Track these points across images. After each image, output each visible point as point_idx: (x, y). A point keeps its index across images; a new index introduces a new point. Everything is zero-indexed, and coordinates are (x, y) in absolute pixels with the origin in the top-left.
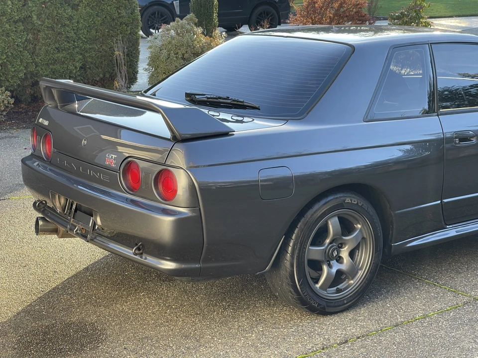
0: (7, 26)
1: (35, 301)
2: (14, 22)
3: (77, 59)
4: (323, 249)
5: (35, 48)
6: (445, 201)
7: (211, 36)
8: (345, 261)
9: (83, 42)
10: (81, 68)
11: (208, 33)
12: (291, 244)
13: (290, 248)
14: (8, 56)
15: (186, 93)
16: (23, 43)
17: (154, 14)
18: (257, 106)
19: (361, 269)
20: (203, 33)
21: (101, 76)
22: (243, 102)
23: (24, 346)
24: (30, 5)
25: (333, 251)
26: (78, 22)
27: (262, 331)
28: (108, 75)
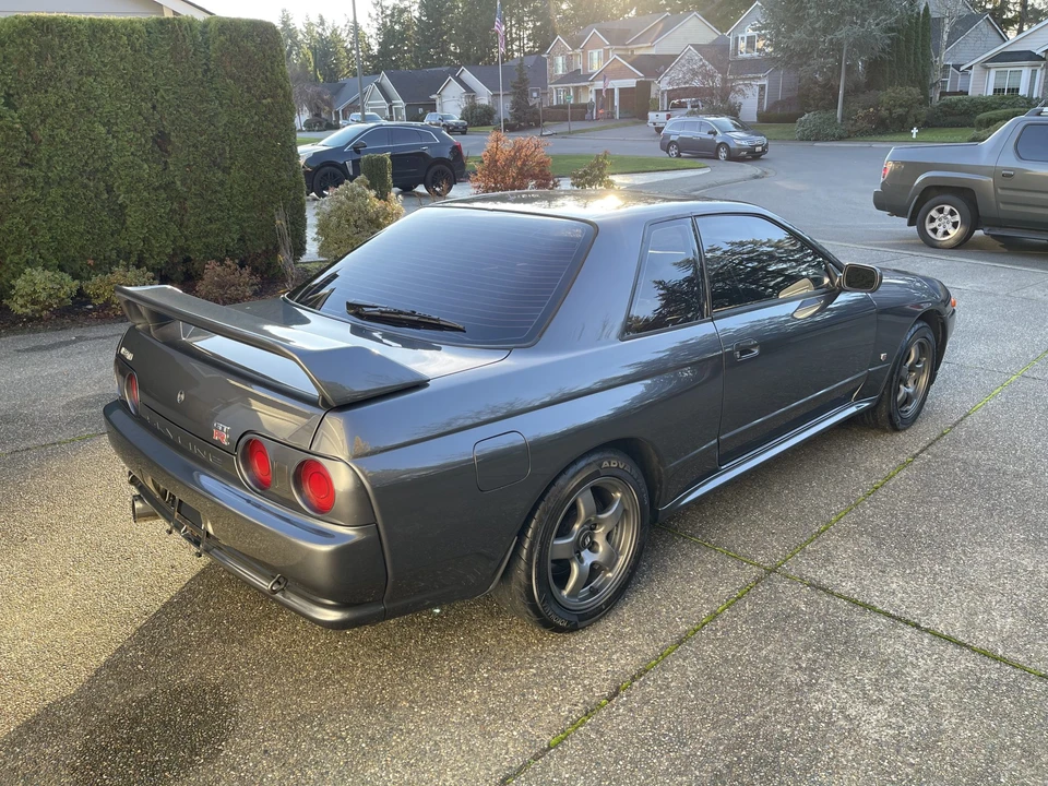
0: (145, 194)
1: (130, 639)
2: (153, 189)
3: (234, 230)
4: (572, 542)
5: (182, 219)
6: (722, 437)
7: (385, 200)
8: (601, 549)
9: (240, 211)
10: (239, 240)
11: (382, 196)
12: (526, 546)
13: (525, 551)
14: (149, 230)
15: (348, 303)
16: (168, 214)
17: (326, 175)
18: (461, 327)
19: (621, 554)
20: (376, 196)
21: (264, 248)
22: (438, 320)
23: (93, 758)
24: (171, 168)
25: (585, 538)
26: (231, 188)
27: (488, 678)
28: (271, 247)
